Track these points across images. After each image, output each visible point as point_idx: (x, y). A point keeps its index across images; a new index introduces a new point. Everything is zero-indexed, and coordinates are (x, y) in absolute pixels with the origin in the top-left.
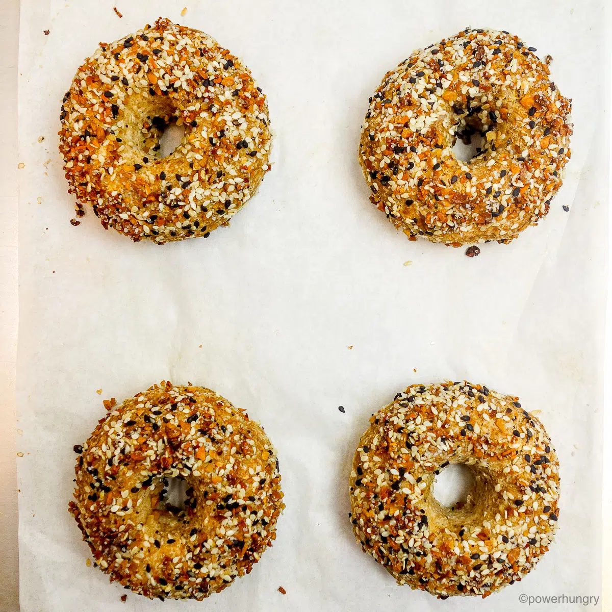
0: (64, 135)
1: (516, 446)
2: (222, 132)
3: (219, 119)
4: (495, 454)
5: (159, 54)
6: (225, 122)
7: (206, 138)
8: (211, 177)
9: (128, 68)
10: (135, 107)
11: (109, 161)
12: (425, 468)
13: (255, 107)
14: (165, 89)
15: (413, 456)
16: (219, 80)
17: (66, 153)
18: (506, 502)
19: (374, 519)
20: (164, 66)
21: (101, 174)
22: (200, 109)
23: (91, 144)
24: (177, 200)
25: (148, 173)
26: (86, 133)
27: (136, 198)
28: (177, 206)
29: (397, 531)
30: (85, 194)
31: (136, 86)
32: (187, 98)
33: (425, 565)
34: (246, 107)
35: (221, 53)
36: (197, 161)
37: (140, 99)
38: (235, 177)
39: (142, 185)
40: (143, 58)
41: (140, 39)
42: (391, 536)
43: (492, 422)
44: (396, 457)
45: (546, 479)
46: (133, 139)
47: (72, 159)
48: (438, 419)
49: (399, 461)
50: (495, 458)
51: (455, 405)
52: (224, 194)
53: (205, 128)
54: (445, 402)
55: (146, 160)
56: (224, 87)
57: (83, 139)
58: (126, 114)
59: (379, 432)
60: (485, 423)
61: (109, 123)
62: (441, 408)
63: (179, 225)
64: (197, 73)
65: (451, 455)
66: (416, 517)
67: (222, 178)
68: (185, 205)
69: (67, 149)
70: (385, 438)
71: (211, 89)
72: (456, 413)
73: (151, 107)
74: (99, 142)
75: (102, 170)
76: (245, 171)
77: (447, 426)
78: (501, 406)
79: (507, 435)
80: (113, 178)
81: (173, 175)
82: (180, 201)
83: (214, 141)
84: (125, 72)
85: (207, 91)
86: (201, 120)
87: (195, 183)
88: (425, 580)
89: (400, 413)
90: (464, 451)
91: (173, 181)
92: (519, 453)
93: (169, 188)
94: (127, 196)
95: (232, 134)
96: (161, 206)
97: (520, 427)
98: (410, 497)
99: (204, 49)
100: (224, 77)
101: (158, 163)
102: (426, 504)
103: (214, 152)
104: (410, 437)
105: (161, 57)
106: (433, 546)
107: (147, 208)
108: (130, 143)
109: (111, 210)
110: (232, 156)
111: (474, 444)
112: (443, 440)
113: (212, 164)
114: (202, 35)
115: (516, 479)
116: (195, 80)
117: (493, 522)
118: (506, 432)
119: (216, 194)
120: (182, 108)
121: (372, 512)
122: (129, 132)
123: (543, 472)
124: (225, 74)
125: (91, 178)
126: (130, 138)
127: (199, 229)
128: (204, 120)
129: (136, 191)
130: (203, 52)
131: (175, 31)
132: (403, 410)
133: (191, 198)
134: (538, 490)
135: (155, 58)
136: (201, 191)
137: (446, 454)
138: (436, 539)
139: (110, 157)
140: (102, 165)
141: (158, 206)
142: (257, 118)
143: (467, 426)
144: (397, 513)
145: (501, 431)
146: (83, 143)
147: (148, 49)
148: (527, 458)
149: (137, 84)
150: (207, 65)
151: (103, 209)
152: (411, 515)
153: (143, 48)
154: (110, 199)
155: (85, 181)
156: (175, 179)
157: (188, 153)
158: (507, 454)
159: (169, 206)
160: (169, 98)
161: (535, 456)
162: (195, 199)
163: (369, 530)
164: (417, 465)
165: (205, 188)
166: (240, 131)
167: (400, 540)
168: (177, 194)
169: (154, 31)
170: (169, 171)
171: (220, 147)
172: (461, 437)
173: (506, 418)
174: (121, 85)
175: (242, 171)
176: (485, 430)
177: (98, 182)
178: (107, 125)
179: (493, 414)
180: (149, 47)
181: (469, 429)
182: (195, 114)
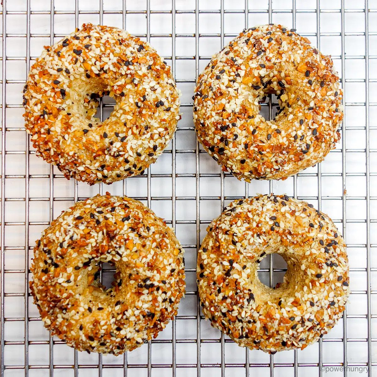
0: (28, 116)
1: (312, 234)
2: (144, 97)
3: (141, 88)
4: (297, 242)
5: (90, 48)
6: (145, 90)
7: (133, 103)
8: (140, 131)
9: (68, 61)
10: (77, 89)
11: (64, 131)
12: (247, 258)
13: (165, 75)
14: (97, 72)
15: (238, 250)
16: (136, 60)
17: (31, 129)
18: (310, 277)
19: (215, 300)
20: (94, 55)
21: (60, 141)
22: (125, 82)
23: (49, 120)
24: (119, 151)
25: (94, 135)
26: (44, 113)
27: (88, 154)
28: (119, 155)
29: (232, 307)
30: (49, 157)
31: (76, 73)
32: (115, 76)
33: (255, 329)
34: (158, 77)
35: (134, 40)
36: (128, 121)
37: (80, 82)
38: (158, 128)
39: (91, 144)
40: (78, 52)
41: (73, 39)
42: (228, 311)
43: (293, 219)
44: (226, 252)
45: (337, 257)
46: (79, 111)
47: (37, 133)
48: (253, 221)
49: (228, 255)
50: (298, 245)
51: (265, 210)
52: (152, 141)
53: (131, 96)
54: (257, 208)
55: (90, 125)
56: (140, 64)
57: (42, 117)
58: (71, 94)
59: (213, 237)
60: (287, 220)
61: (60, 103)
62: (255, 213)
63: (122, 169)
64: (119, 57)
65: (266, 246)
66: (245, 295)
67: (149, 130)
68: (125, 154)
69: (32, 126)
70: (217, 240)
71: (131, 67)
72: (266, 215)
73: (88, 87)
74: (55, 118)
75: (60, 138)
76: (165, 122)
77: (260, 225)
78: (298, 207)
79: (305, 227)
80: (68, 142)
81: (113, 133)
82: (121, 151)
83: (139, 105)
84: (67, 64)
85: (129, 69)
86: (127, 91)
87: (130, 137)
88: (257, 341)
89: (226, 221)
90: (275, 243)
91: (114, 138)
92: (315, 240)
93: (111, 143)
94: (81, 154)
95: (151, 97)
96: (107, 157)
97: (314, 221)
98: (239, 281)
99: (122, 39)
100: (139, 57)
101: (100, 126)
102: (253, 285)
103: (140, 112)
104: (234, 237)
105: (91, 50)
106: (260, 315)
107: (97, 160)
108: (77, 115)
109: (70, 165)
110: (154, 114)
111: (281, 236)
112: (258, 235)
113: (140, 121)
114: (118, 30)
115: (315, 258)
116: (118, 63)
117: (302, 293)
118: (304, 225)
119: (146, 142)
120: (112, 84)
121: (213, 295)
122: (75, 107)
123: (334, 252)
124: (140, 55)
125: (52, 144)
126: (77, 111)
127: (137, 169)
128: (130, 90)
129: (87, 149)
130: (121, 42)
131: (98, 29)
132: (228, 218)
133: (128, 148)
134: (332, 265)
135: (87, 51)
136: (135, 141)
137: (262, 245)
138: (262, 309)
139: (64, 128)
140: (59, 134)
141: (105, 157)
142: (167, 83)
143: (275, 224)
144: (231, 293)
145: (300, 225)
146: (42, 120)
147: (81, 46)
148: (322, 242)
149: (76, 71)
150: (125, 50)
151: (64, 166)
152: (241, 294)
153: (77, 45)
154: (69, 158)
155: (48, 148)
156: (115, 136)
157: (121, 116)
158: (306, 241)
159: (114, 156)
160: (101, 78)
161: (327, 240)
162: (132, 148)
163: (212, 309)
164: (241, 257)
165: (137, 139)
166: (157, 95)
167: (235, 314)
168: (118, 146)
169: (83, 32)
170: (109, 131)
171: (144, 108)
172: (271, 232)
173: (303, 215)
174: (65, 74)
175: (162, 123)
176: (288, 225)
177: (58, 147)
178: (58, 105)
179: (293, 213)
180: (81, 44)
181: (276, 226)
182: (122, 87)
